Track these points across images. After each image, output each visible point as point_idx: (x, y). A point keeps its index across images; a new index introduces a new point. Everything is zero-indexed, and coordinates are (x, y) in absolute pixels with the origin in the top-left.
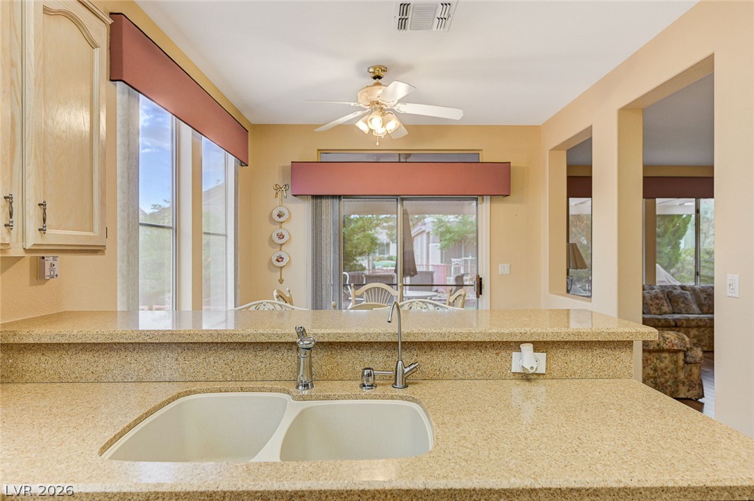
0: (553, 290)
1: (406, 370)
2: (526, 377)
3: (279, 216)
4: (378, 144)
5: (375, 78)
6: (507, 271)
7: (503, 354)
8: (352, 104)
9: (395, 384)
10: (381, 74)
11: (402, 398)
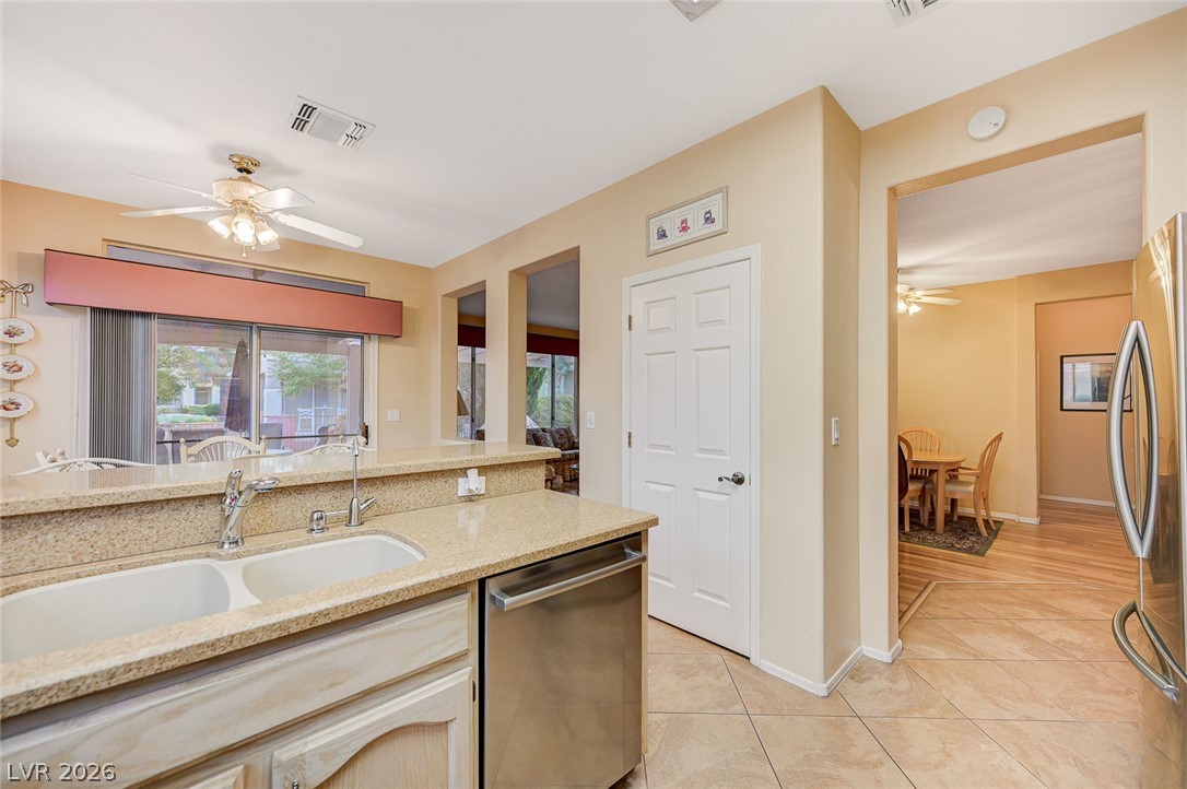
0: (444, 436)
1: (362, 507)
2: (471, 498)
3: (10, 334)
4: (244, 255)
5: (240, 170)
6: (397, 418)
7: (451, 481)
8: (204, 195)
9: (350, 522)
10: (251, 167)
11: (363, 534)
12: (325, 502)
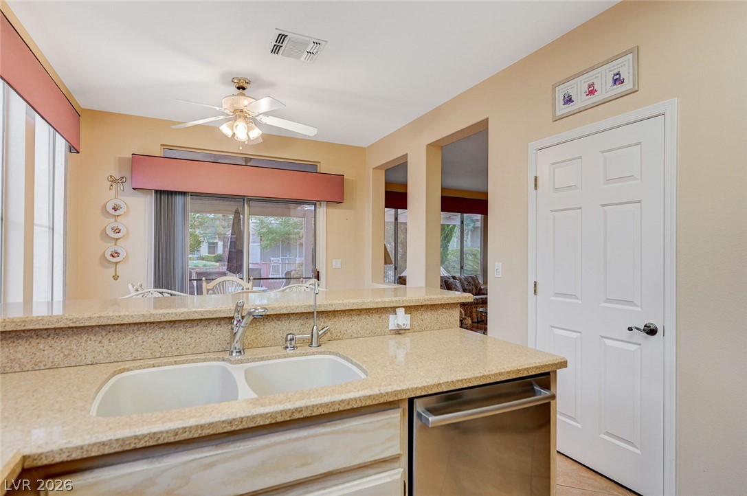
0: (374, 280)
1: (320, 333)
2: (399, 332)
3: (115, 209)
4: (241, 148)
5: (239, 88)
6: (339, 265)
7: (384, 317)
8: (218, 108)
9: (312, 344)
10: (245, 85)
11: (321, 353)
12: (294, 327)
